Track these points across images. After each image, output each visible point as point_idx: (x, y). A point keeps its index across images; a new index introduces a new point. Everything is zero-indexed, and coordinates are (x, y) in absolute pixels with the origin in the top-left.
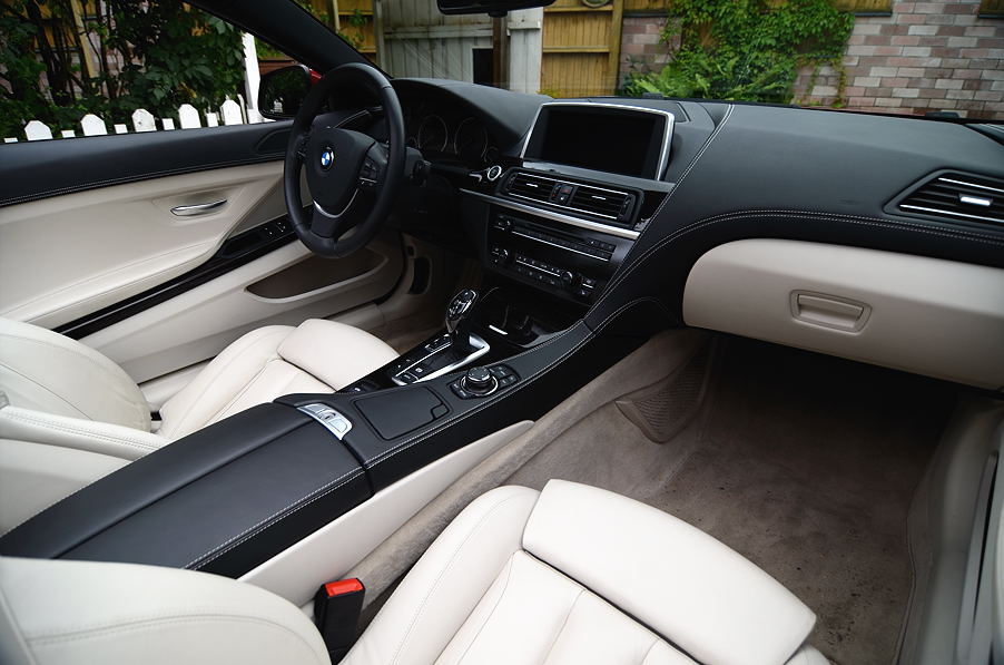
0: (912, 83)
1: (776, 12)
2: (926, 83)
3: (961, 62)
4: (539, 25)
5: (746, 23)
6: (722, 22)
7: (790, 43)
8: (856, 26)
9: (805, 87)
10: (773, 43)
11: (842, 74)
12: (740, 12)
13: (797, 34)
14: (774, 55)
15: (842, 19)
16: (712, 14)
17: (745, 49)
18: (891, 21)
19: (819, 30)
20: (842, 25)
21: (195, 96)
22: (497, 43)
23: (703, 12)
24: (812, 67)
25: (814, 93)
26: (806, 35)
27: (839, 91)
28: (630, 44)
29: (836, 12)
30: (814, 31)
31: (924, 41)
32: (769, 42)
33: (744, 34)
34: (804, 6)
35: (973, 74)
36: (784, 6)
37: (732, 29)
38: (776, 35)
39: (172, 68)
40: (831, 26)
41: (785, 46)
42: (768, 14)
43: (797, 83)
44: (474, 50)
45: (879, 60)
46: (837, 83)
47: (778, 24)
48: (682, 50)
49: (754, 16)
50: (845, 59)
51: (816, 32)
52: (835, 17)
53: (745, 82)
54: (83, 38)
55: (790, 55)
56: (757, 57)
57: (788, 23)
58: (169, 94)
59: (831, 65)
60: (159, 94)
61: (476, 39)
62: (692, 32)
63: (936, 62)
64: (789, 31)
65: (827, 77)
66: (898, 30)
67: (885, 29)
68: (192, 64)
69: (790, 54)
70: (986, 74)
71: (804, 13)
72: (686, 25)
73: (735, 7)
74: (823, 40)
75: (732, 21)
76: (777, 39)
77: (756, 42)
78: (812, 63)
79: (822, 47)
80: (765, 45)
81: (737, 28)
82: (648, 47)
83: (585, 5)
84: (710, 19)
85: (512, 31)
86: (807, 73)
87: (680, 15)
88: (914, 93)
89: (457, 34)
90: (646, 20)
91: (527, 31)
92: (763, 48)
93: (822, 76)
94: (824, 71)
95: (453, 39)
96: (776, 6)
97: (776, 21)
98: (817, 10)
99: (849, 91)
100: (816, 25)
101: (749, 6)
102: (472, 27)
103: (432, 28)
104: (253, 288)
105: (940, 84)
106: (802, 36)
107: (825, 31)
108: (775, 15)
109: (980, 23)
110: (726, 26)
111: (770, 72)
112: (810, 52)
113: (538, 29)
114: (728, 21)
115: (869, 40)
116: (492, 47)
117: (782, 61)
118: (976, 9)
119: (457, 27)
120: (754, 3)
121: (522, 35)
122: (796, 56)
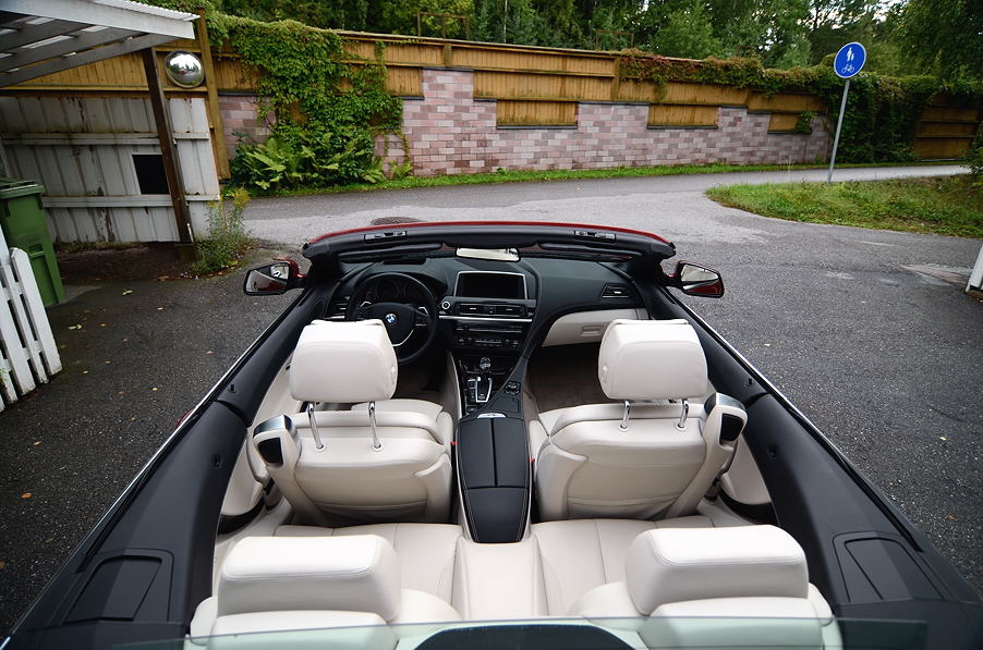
0: (449, 144)
1: (347, 95)
2: (457, 144)
3: (473, 130)
4: (207, 136)
5: (327, 104)
6: (308, 102)
7: (363, 119)
8: (404, 107)
9: (383, 151)
10: (351, 119)
11: (404, 140)
12: (321, 95)
13: (366, 112)
14: (355, 128)
15: (395, 102)
16: (297, 96)
17: (332, 123)
18: (425, 103)
19: (381, 109)
20: (395, 106)
22: (167, 152)
24: (383, 136)
25: (389, 154)
26: (373, 113)
27: (406, 152)
28: (228, 120)
29: (389, 97)
30: (378, 110)
31: (448, 117)
32: (348, 118)
33: (327, 112)
34: (365, 91)
35: (481, 137)
36: (351, 91)
37: (317, 108)
38: (352, 113)
40: (388, 107)
41: (361, 120)
42: (341, 96)
43: (376, 148)
44: (135, 156)
45: (425, 130)
46: (403, 147)
47: (351, 104)
48: (279, 125)
49: (331, 98)
50: (403, 129)
51: (380, 111)
52: (389, 100)
53: (341, 150)
56: (343, 130)
57: (358, 104)
59: (396, 134)
61: (137, 146)
62: (284, 110)
63: (458, 130)
64: (361, 110)
65: (395, 143)
66: (430, 109)
67: (423, 108)
69: (365, 128)
70: (488, 137)
71: (367, 96)
72: (278, 104)
73: (315, 92)
74: (386, 117)
75: (316, 102)
76: (354, 116)
77: (339, 118)
78: (382, 133)
79: (386, 121)
80: (346, 121)
81: (321, 107)
82: (246, 122)
83: (177, 86)
84: (297, 100)
85: (177, 140)
86: (380, 140)
87: (269, 95)
88: (451, 151)
90: (239, 99)
91: (194, 141)
92: (345, 123)
93: (392, 142)
94: (392, 138)
95: (105, 146)
96: (346, 91)
97: (349, 102)
98: (376, 95)
99: (412, 152)
100: (378, 106)
101: (326, 91)
102: (129, 136)
103: (73, 136)
105: (465, 144)
106: (371, 113)
107: (385, 110)
108: (346, 97)
109: (476, 104)
110: (312, 106)
112: (378, 125)
113: (206, 140)
114: (313, 102)
115: (415, 116)
116: (161, 153)
117: (362, 132)
118: (471, 94)
119: (111, 136)
120: (328, 89)
121: (189, 144)
122: (371, 128)
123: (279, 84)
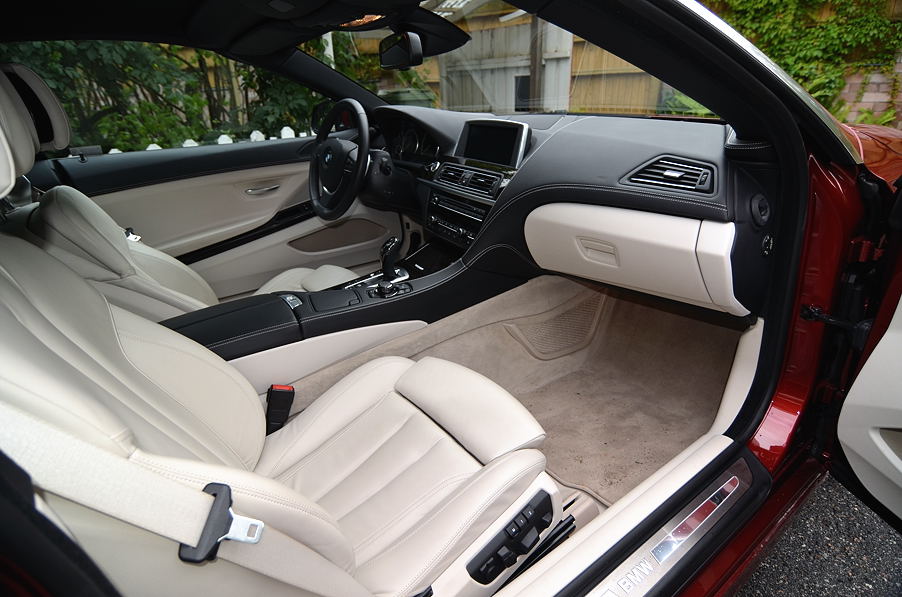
1: (823, 25)
4: (569, 54)
5: (792, 38)
6: (766, 38)
7: (837, 54)
9: (855, 94)
10: (819, 54)
11: (895, 81)
12: (784, 27)
13: (844, 45)
14: (821, 66)
16: (755, 31)
17: (790, 60)
19: (869, 40)
20: (894, 34)
21: (295, 121)
22: (533, 72)
23: (746, 29)
24: (861, 75)
25: (864, 100)
26: (854, 45)
27: (892, 97)
29: (888, 22)
30: (863, 41)
32: (816, 53)
33: (788, 47)
34: (852, 18)
36: (831, 19)
37: (776, 43)
38: (823, 47)
39: (280, 102)
40: (881, 36)
41: (832, 56)
42: (815, 27)
43: (846, 90)
44: (517, 78)
46: (890, 90)
47: (824, 36)
49: (799, 30)
50: (898, 66)
51: (866, 41)
52: (886, 26)
54: (234, 80)
55: (838, 64)
56: (802, 68)
57: (835, 35)
58: (278, 120)
59: (882, 72)
60: (271, 119)
61: (518, 68)
64: (837, 42)
65: (878, 85)
68: (293, 99)
71: (852, 24)
73: (778, 23)
74: (874, 50)
75: (776, 36)
76: (825, 51)
77: (802, 54)
78: (862, 71)
79: (874, 55)
80: (811, 58)
81: (782, 42)
85: (546, 60)
86: (856, 80)
89: (503, 65)
91: (558, 60)
92: (807, 60)
93: (874, 83)
94: (875, 78)
95: (499, 69)
96: (823, 20)
97: (823, 34)
98: (867, 21)
100: (866, 35)
101: (794, 22)
102: (515, 59)
103: (483, 62)
104: (291, 243)
106: (851, 45)
107: (876, 41)
108: (821, 27)
111: (816, 82)
112: (858, 61)
113: (567, 58)
114: (772, 36)
116: (529, 74)
117: (828, 71)
119: (503, 60)
120: (797, 18)
121: (554, 64)
122: (844, 65)
123: (738, 19)
